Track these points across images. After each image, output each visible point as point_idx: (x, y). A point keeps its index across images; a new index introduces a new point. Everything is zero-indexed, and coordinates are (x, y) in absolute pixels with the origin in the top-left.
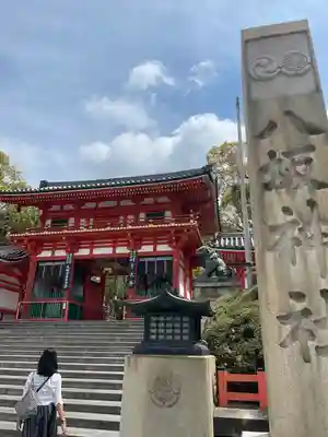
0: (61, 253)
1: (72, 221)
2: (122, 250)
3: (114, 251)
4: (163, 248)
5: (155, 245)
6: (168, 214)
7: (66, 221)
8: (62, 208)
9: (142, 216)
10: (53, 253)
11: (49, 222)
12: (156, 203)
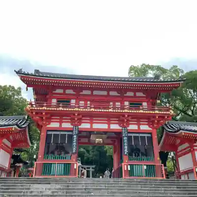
0: (67, 125)
1: (73, 101)
2: (115, 127)
3: (109, 127)
4: (145, 127)
5: (139, 125)
6: (145, 104)
7: (69, 102)
8: (64, 91)
9: (127, 103)
10: (61, 125)
11: (54, 101)
12: (135, 96)
